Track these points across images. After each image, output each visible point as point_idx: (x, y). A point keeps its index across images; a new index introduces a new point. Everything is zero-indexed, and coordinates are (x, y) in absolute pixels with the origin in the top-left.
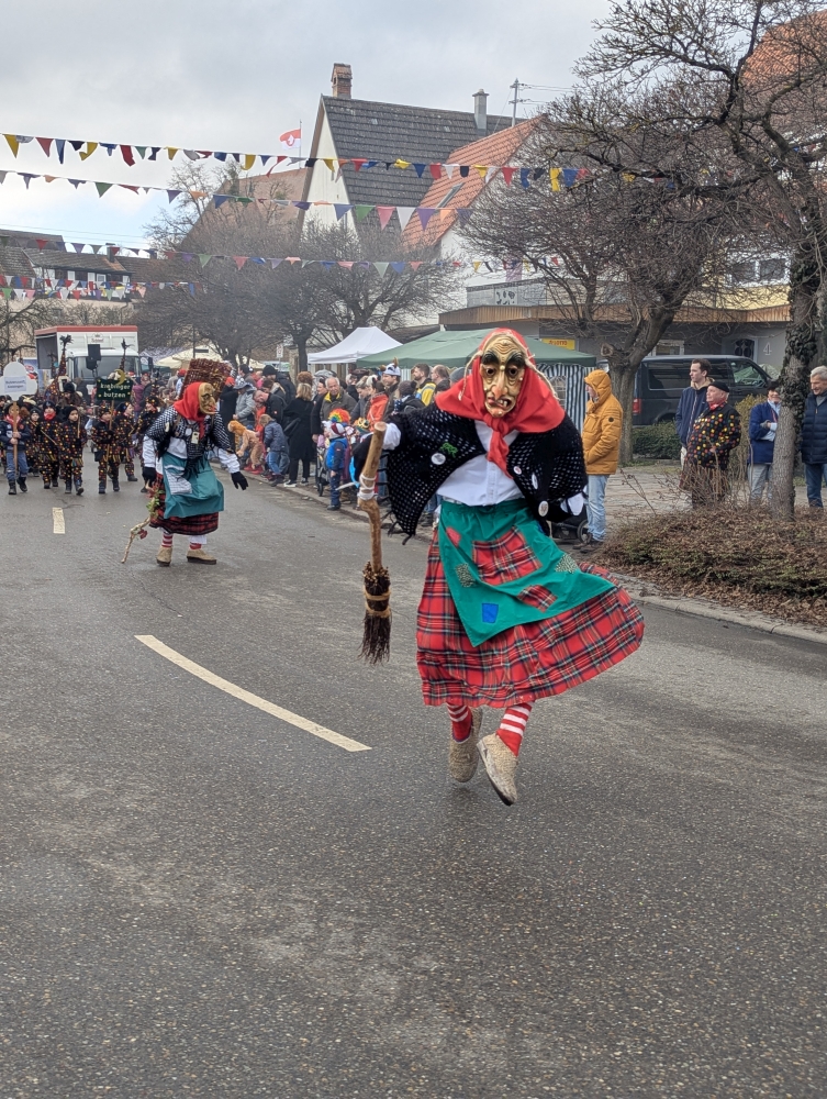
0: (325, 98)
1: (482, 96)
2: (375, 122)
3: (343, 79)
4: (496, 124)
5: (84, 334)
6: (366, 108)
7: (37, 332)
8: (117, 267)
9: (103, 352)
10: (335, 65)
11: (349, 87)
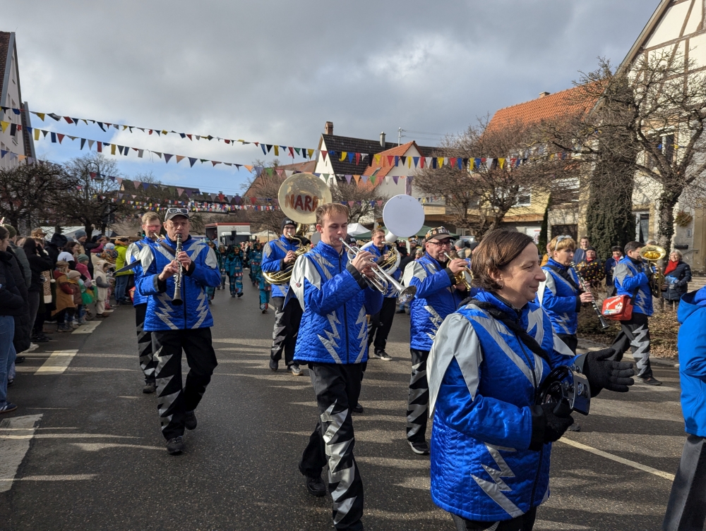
0: (323, 135)
1: (384, 135)
2: (343, 144)
3: (330, 127)
4: (388, 146)
5: (229, 226)
6: (338, 138)
7: (206, 225)
8: (224, 201)
9: (238, 234)
10: (328, 122)
11: (332, 130)
